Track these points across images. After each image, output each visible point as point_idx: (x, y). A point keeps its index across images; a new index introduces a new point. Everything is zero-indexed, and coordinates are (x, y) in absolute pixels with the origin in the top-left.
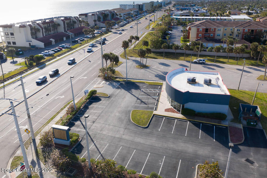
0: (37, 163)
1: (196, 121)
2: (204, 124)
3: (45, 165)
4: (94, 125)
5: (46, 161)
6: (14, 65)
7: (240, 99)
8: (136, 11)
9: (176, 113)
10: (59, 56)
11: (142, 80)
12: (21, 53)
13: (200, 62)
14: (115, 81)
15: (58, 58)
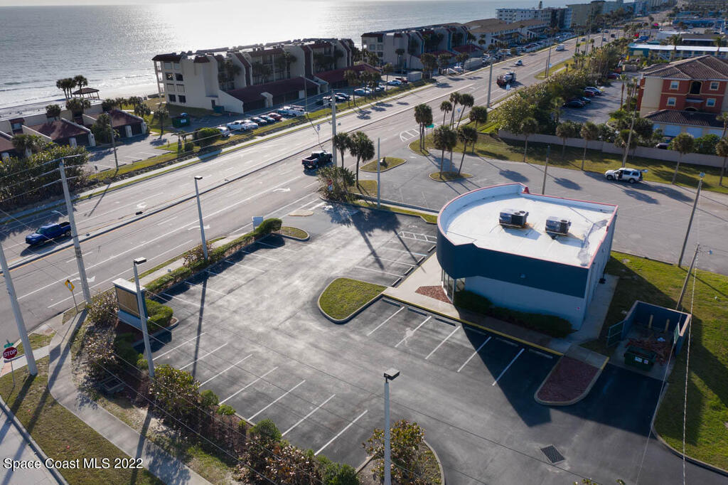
0: (61, 353)
1: (480, 327)
2: (497, 338)
3: (74, 360)
4: (229, 297)
5: (79, 354)
6: (155, 147)
7: (663, 291)
8: (536, 29)
9: (443, 300)
10: (262, 135)
11: (418, 208)
12: (184, 121)
13: (625, 177)
14: (347, 205)
15: (259, 138)
